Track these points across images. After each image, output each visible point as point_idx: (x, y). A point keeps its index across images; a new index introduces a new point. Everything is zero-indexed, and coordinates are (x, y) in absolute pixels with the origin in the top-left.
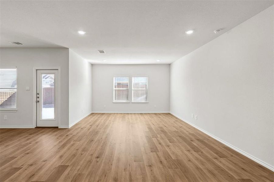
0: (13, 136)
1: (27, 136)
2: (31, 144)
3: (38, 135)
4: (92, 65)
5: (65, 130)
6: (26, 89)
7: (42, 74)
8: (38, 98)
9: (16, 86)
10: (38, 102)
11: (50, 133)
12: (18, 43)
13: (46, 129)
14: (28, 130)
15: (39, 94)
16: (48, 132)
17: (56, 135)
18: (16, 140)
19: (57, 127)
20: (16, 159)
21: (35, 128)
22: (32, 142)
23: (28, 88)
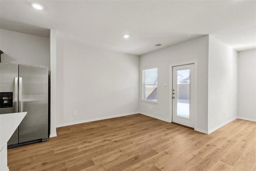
0: (155, 126)
1: (165, 131)
2: (169, 142)
3: (174, 132)
4: (239, 52)
5: (203, 135)
6: (165, 85)
7: (177, 70)
8: (174, 94)
9: (157, 83)
10: (174, 98)
11: (186, 134)
12: (159, 45)
13: (181, 127)
14: (166, 123)
15: (174, 91)
16: (184, 132)
17: (193, 139)
18: (157, 132)
19: (193, 129)
20: (157, 154)
21: (171, 123)
22: (169, 139)
23: (165, 84)
